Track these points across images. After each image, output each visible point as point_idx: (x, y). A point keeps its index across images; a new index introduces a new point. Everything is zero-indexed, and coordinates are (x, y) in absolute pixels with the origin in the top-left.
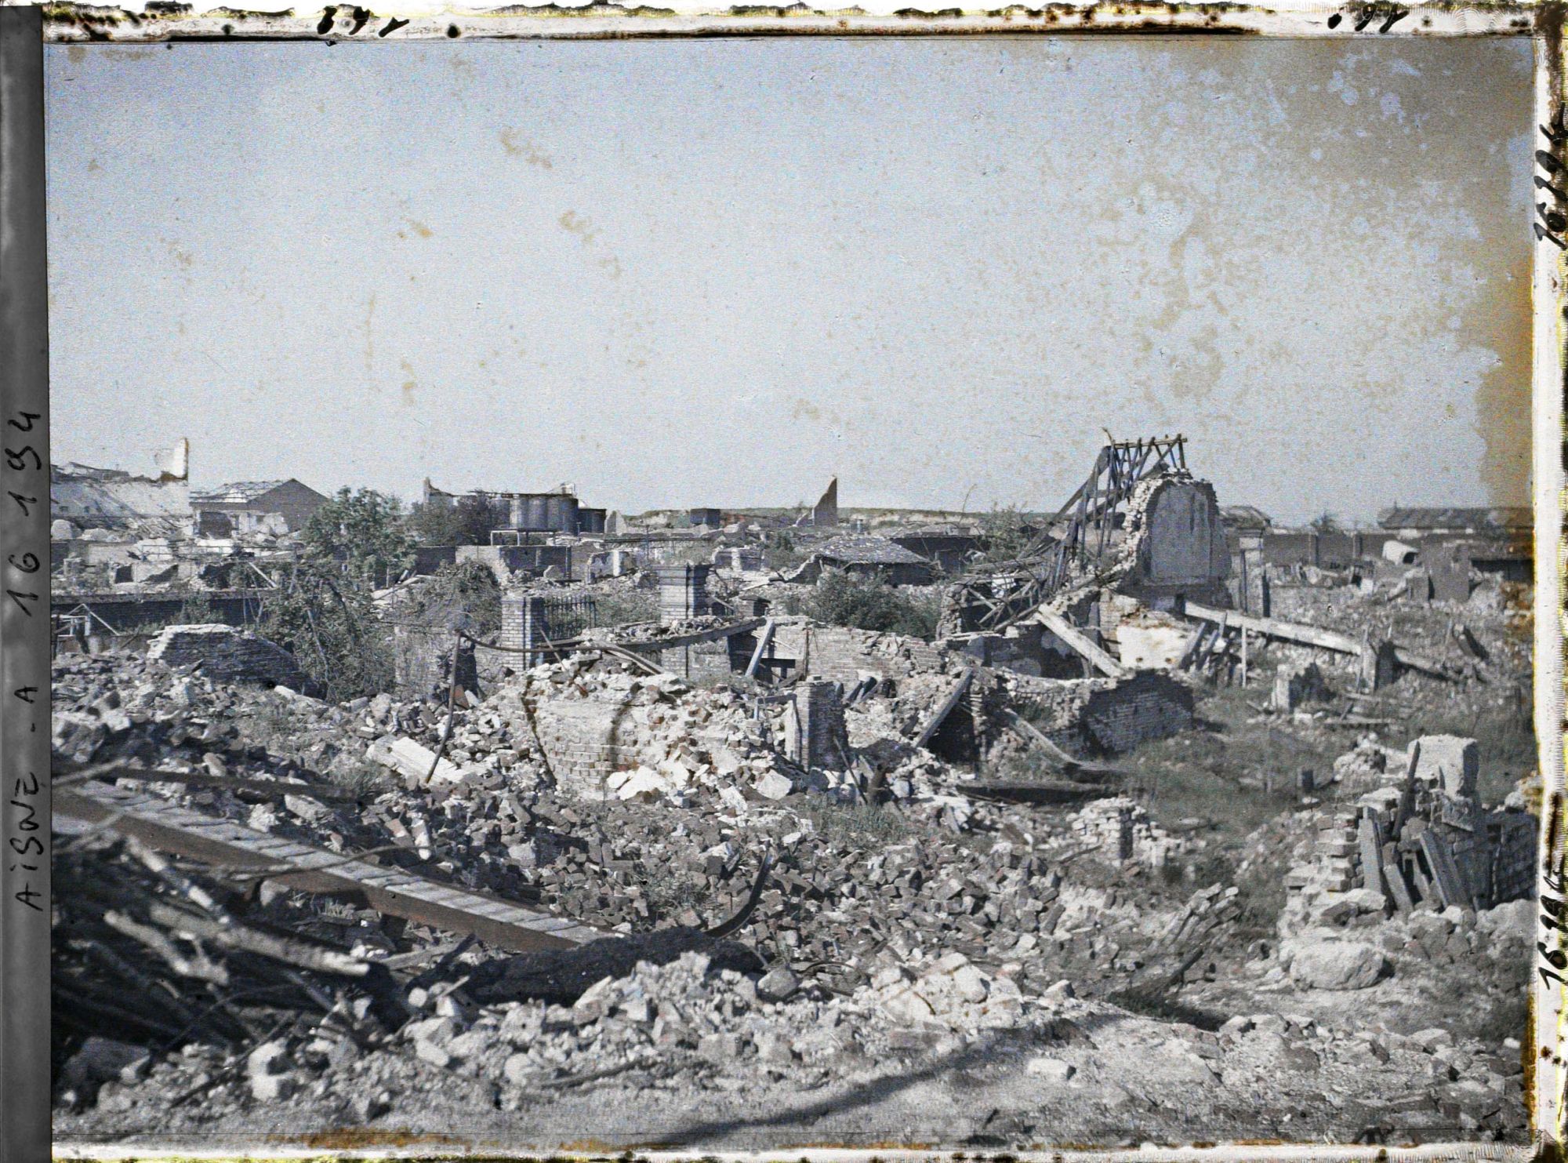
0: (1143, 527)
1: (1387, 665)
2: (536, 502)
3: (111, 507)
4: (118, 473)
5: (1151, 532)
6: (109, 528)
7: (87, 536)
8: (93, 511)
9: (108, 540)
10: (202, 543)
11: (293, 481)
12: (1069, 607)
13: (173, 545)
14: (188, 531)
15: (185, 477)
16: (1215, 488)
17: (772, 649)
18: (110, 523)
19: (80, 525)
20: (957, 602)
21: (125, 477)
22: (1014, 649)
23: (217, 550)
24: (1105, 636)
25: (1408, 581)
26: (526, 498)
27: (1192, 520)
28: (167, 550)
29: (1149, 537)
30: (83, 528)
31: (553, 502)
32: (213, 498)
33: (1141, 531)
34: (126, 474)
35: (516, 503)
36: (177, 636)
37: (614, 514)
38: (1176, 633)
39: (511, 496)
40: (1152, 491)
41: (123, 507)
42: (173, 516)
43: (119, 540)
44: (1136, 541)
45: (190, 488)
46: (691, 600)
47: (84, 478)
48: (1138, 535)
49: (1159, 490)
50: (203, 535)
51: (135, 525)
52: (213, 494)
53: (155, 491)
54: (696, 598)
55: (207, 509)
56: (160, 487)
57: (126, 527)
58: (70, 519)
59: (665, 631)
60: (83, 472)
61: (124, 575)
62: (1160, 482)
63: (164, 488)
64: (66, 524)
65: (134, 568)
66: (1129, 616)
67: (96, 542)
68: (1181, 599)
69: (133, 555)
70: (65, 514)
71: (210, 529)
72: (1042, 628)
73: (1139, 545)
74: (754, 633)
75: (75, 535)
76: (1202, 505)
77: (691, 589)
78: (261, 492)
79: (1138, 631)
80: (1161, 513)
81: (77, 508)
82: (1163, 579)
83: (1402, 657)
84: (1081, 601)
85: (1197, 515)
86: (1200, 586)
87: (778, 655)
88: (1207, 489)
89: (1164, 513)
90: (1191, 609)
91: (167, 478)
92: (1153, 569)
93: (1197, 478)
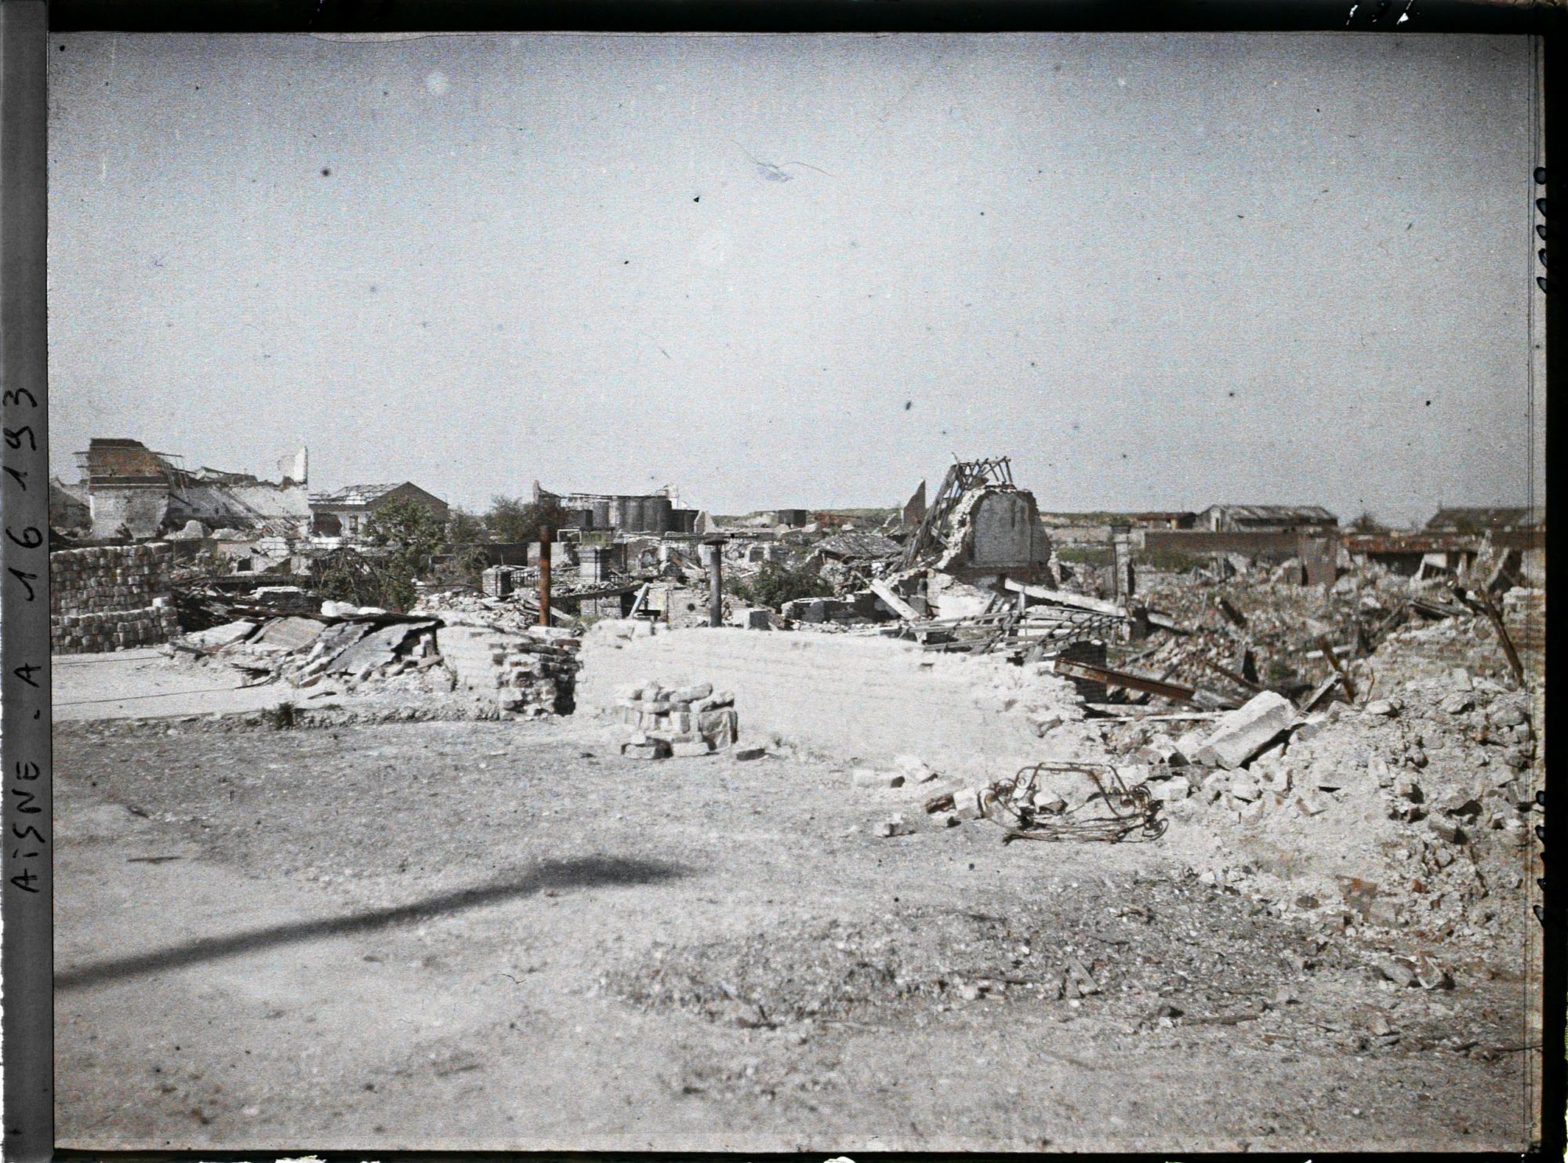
0: (968, 525)
1: (1141, 625)
2: (633, 504)
3: (238, 508)
4: (247, 477)
5: (974, 529)
6: (236, 528)
7: (216, 535)
8: (222, 512)
9: (235, 539)
10: (316, 540)
11: (409, 485)
12: (900, 581)
13: (290, 542)
14: (303, 530)
15: (305, 482)
16: (1035, 495)
17: (646, 604)
18: (237, 523)
19: (210, 525)
20: (846, 580)
21: (250, 481)
22: (850, 610)
23: (324, 546)
24: (931, 603)
25: (1285, 569)
26: (624, 500)
27: (1013, 519)
28: (284, 547)
29: (973, 532)
30: (213, 528)
31: (647, 503)
32: (334, 500)
33: (967, 528)
34: (253, 478)
35: (614, 504)
36: (265, 593)
37: (703, 514)
38: (976, 600)
39: (610, 498)
40: (976, 498)
41: (249, 510)
42: (294, 517)
43: (245, 539)
44: (961, 534)
45: (309, 492)
46: (599, 572)
47: (213, 482)
48: (963, 530)
49: (981, 498)
50: (317, 535)
51: (260, 525)
52: (334, 496)
53: (277, 495)
54: (602, 571)
55: (319, 511)
56: (282, 491)
57: (252, 527)
58: (201, 520)
59: (572, 590)
60: (214, 476)
61: (245, 565)
62: (983, 492)
63: (287, 491)
64: (199, 525)
65: (255, 561)
66: (947, 588)
67: (225, 540)
68: (1002, 578)
69: (255, 551)
70: (199, 515)
71: (323, 529)
72: (874, 596)
73: (963, 538)
74: (636, 593)
75: (205, 533)
76: (1022, 510)
77: (599, 565)
78: (380, 494)
79: (951, 598)
80: (983, 515)
81: (207, 508)
82: (985, 563)
83: (1153, 619)
84: (910, 577)
85: (1018, 515)
86: (1021, 568)
87: (651, 607)
88: (1028, 497)
89: (986, 515)
90: (1010, 585)
91: (288, 482)
92: (977, 555)
93: (1020, 488)
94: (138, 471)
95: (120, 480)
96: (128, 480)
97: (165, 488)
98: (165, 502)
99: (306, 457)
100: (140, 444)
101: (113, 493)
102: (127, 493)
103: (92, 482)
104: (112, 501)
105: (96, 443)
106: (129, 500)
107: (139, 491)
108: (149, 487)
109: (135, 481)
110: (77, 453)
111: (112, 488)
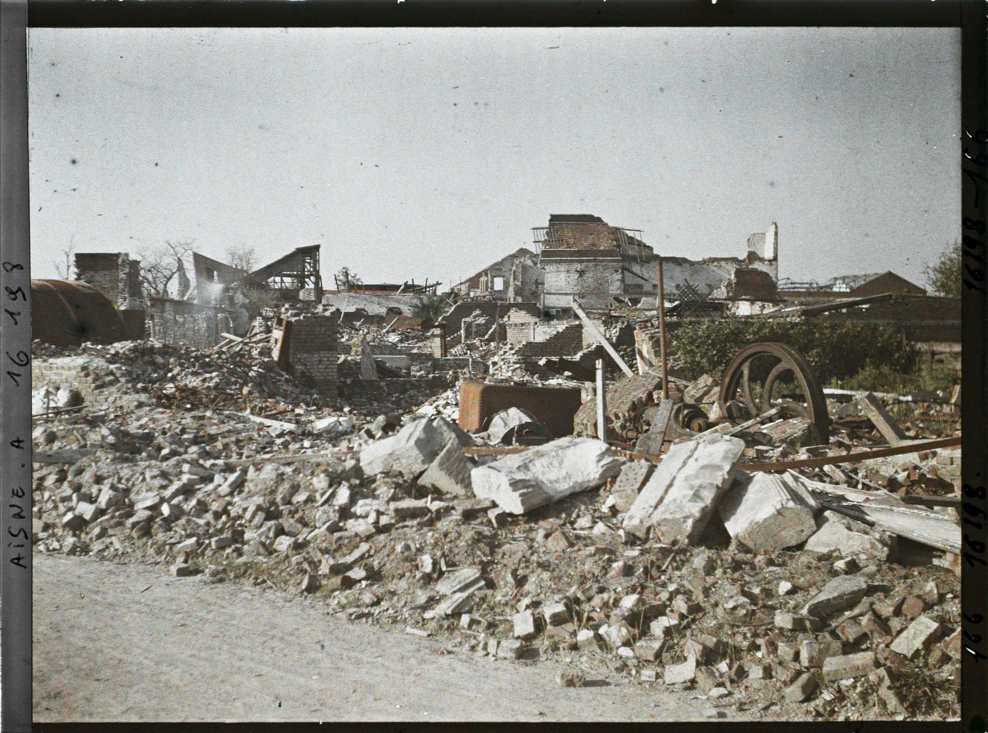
32: (822, 287)
78: (862, 283)
94: (593, 245)
95: (572, 254)
96: (580, 253)
97: (619, 261)
98: (619, 276)
99: (776, 234)
100: (599, 220)
101: (563, 267)
102: (579, 267)
103: (543, 256)
104: (563, 275)
105: (554, 218)
106: (581, 273)
107: (591, 264)
108: (602, 261)
109: (590, 254)
110: (534, 229)
111: (565, 261)
